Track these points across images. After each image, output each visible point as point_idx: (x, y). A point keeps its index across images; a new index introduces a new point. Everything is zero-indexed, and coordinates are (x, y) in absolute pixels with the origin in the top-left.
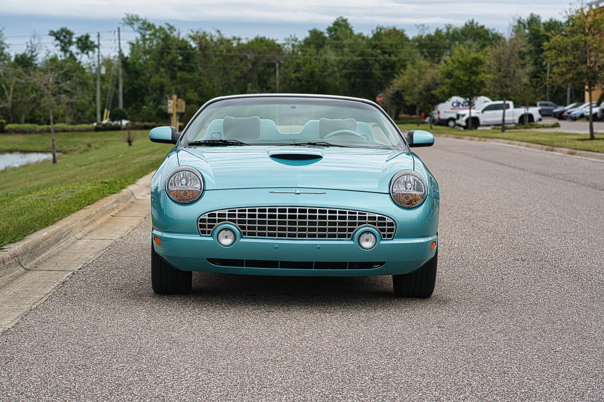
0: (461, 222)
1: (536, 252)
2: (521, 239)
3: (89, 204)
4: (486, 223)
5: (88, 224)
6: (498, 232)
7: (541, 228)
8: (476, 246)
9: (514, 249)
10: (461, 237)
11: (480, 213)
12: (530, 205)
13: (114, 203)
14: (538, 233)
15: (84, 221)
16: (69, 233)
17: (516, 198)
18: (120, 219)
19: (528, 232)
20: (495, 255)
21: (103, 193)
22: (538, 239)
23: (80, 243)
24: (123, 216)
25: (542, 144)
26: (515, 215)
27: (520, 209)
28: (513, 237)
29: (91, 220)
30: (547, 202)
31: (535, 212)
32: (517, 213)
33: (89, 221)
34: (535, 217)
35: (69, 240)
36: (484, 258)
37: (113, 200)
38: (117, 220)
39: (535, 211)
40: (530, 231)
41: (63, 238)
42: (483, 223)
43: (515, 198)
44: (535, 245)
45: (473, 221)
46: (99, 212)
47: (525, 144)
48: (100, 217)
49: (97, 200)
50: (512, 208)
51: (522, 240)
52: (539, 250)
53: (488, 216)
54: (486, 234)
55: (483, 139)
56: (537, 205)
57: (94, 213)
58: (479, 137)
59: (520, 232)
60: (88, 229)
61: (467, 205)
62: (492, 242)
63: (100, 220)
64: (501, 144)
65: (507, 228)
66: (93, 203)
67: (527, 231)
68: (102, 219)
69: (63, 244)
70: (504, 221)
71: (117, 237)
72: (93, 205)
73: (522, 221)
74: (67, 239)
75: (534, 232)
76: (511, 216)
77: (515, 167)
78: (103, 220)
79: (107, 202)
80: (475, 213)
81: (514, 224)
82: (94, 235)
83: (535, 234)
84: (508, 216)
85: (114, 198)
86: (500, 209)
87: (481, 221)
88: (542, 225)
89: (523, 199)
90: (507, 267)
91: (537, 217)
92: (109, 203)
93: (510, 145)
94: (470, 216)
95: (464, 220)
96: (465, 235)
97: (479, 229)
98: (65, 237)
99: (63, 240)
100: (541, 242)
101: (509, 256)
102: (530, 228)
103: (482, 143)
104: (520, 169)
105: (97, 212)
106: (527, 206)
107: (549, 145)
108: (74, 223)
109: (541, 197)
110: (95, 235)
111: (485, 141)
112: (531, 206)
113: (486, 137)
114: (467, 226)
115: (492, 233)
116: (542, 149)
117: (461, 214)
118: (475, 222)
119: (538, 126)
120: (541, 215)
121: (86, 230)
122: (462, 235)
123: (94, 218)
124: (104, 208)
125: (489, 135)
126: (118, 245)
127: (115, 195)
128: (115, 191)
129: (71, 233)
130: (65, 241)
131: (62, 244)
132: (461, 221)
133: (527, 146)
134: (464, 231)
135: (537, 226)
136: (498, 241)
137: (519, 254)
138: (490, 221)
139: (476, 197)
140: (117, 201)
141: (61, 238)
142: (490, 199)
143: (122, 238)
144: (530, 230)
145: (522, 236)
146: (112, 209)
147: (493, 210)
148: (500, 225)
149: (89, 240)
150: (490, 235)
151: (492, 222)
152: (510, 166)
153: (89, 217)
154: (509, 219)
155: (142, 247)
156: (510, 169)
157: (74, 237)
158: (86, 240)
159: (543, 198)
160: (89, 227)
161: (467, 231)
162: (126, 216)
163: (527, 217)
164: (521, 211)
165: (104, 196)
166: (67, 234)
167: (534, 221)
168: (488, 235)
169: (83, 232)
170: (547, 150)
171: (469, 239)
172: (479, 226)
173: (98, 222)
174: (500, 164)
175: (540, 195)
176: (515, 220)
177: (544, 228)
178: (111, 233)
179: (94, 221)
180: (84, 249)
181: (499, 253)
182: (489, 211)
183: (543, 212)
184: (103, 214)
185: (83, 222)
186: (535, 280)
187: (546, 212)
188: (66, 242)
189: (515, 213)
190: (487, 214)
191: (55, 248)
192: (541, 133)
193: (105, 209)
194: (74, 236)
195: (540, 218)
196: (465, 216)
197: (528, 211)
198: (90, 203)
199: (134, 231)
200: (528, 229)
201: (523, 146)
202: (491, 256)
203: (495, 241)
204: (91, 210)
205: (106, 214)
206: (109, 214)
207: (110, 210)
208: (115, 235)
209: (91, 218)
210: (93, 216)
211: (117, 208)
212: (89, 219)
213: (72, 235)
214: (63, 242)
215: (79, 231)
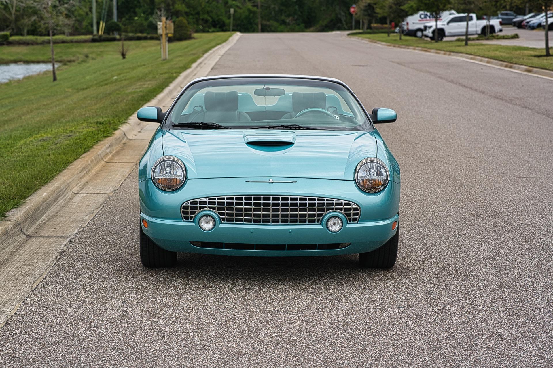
2: (478, 186)
3: (85, 152)
4: (447, 166)
5: (84, 176)
9: (471, 200)
16: (66, 189)
18: (113, 166)
20: (453, 210)
21: (98, 137)
25: (502, 60)
26: (474, 155)
27: (479, 145)
28: (471, 184)
33: (85, 172)
35: (66, 196)
37: (107, 145)
38: (110, 167)
41: (61, 196)
42: (444, 165)
46: (94, 160)
47: (486, 59)
48: (95, 165)
49: (92, 147)
50: (471, 146)
51: (479, 188)
55: (448, 53)
57: (89, 162)
58: (444, 51)
60: (84, 180)
63: (95, 168)
64: (464, 59)
65: (465, 172)
66: (88, 151)
68: (97, 167)
71: (110, 190)
72: (88, 153)
73: (480, 161)
76: (470, 156)
79: (101, 148)
81: (472, 167)
82: (89, 188)
84: (467, 155)
85: (108, 143)
86: (460, 147)
88: (497, 167)
90: (464, 225)
92: (103, 149)
93: (472, 61)
98: (63, 194)
101: (466, 210)
103: (447, 57)
104: (480, 92)
105: (92, 160)
106: (485, 141)
107: (508, 62)
108: (71, 178)
111: (450, 55)
112: (489, 142)
113: (450, 51)
115: (452, 179)
116: (501, 65)
119: (498, 37)
121: (82, 182)
123: (90, 168)
124: (98, 155)
125: (454, 49)
126: (111, 200)
127: (108, 139)
128: (109, 135)
129: (69, 188)
130: (63, 198)
131: (60, 202)
133: (488, 62)
137: (475, 208)
140: (110, 145)
141: (59, 196)
143: (115, 191)
146: (106, 154)
148: (459, 167)
149: (85, 195)
150: (449, 182)
151: (452, 164)
152: (471, 88)
153: (85, 168)
154: (468, 159)
155: (133, 203)
157: (71, 192)
158: (82, 195)
160: (85, 178)
162: (118, 163)
163: (485, 157)
164: (479, 148)
165: (98, 141)
166: (64, 191)
167: (491, 162)
168: (447, 182)
169: (79, 184)
173: (93, 172)
176: (474, 161)
178: (105, 185)
179: (89, 171)
180: (80, 207)
181: (457, 207)
184: (98, 162)
185: (79, 174)
186: (488, 242)
189: (473, 151)
191: (54, 207)
193: (100, 156)
194: (71, 190)
195: (496, 158)
197: (485, 149)
198: (86, 150)
199: (126, 182)
200: (484, 173)
201: (484, 62)
202: (449, 211)
203: (454, 190)
204: (86, 159)
205: (101, 161)
206: (104, 161)
207: (104, 156)
208: (108, 187)
209: (87, 169)
210: (89, 166)
211: (111, 152)
212: (85, 170)
213: (69, 190)
214: (61, 199)
215: (76, 184)
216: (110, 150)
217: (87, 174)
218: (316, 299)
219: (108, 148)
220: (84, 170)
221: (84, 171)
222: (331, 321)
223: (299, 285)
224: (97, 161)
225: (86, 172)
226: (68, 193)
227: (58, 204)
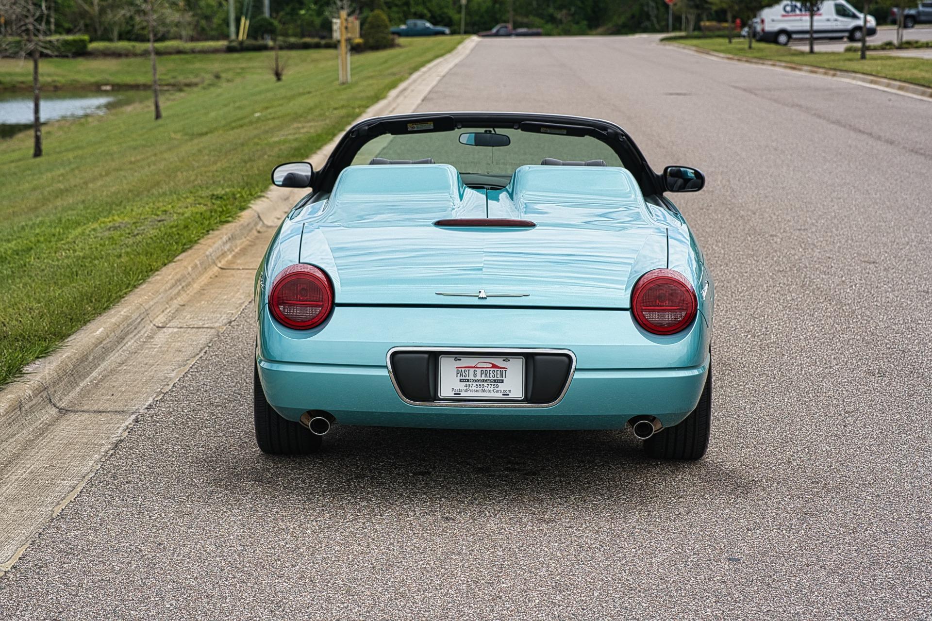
3: (184, 251)
13: (225, 243)
15: (171, 290)
16: (142, 320)
18: (233, 275)
21: (209, 224)
23: (161, 338)
24: (239, 269)
29: (184, 284)
33: (180, 287)
35: (142, 332)
37: (225, 238)
38: (228, 277)
41: (132, 332)
46: (199, 265)
48: (201, 274)
49: (198, 241)
57: (190, 269)
60: (175, 303)
63: (200, 280)
66: (190, 248)
68: (203, 278)
69: (131, 343)
71: (221, 321)
72: (190, 252)
74: (139, 332)
79: (214, 243)
82: (185, 318)
85: (226, 234)
92: (216, 245)
98: (135, 328)
99: (131, 336)
103: (829, 80)
105: (195, 266)
108: (152, 298)
110: (187, 317)
111: (836, 76)
121: (173, 306)
123: (190, 279)
124: (207, 256)
125: (841, 64)
126: (221, 341)
127: (227, 226)
129: (147, 318)
130: (135, 336)
131: (129, 343)
140: (232, 238)
141: (127, 334)
143: (230, 323)
146: (223, 254)
149: (176, 330)
153: (180, 280)
157: (152, 325)
158: (170, 330)
160: (179, 299)
162: (243, 269)
165: (210, 230)
166: (139, 323)
169: (168, 310)
173: (196, 286)
178: (214, 312)
179: (188, 285)
180: (163, 354)
184: (205, 269)
185: (169, 291)
188: (137, 337)
191: (116, 355)
193: (210, 257)
194: (151, 322)
198: (185, 247)
204: (185, 263)
205: (212, 266)
206: (217, 266)
207: (218, 258)
208: (219, 315)
209: (184, 281)
210: (187, 275)
211: (231, 250)
212: (180, 284)
213: (149, 322)
214: (131, 338)
215: (161, 310)
216: (231, 247)
217: (184, 290)
219: (227, 242)
220: (178, 284)
221: (178, 286)
224: (203, 267)
225: (183, 288)
226: (146, 326)
227: (124, 348)
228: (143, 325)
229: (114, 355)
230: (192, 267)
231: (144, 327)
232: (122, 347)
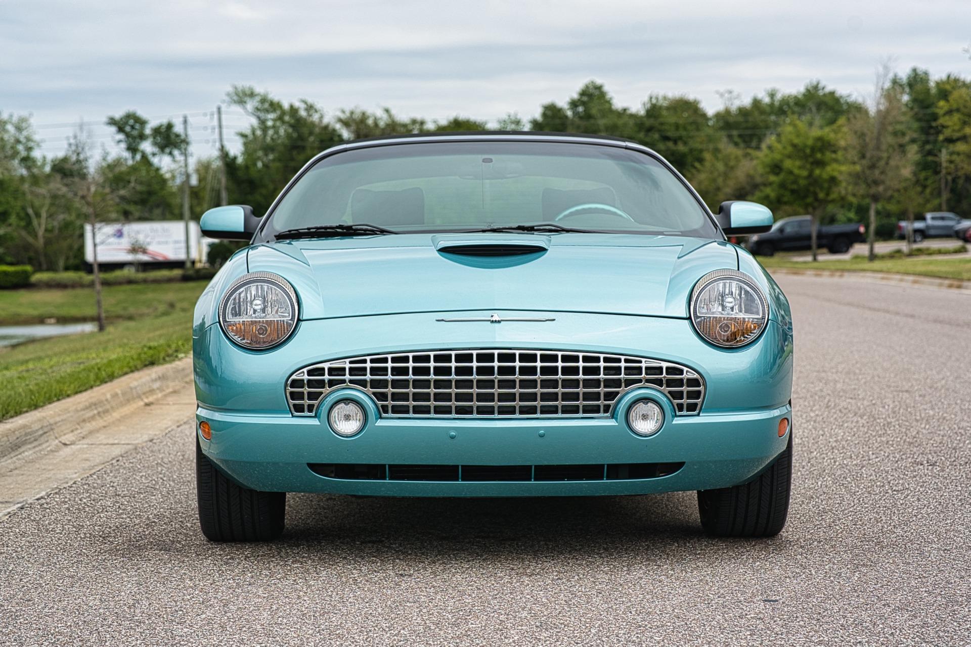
0: (805, 401)
1: (954, 449)
2: (923, 426)
3: (103, 383)
4: (853, 401)
5: (93, 418)
6: (877, 416)
7: (958, 407)
8: (836, 441)
9: (910, 444)
10: (806, 425)
11: (839, 386)
12: (931, 370)
13: (155, 380)
14: (953, 416)
15: (83, 412)
16: (45, 433)
17: (905, 360)
19: (934, 415)
20: (874, 456)
22: (955, 426)
23: (66, 452)
25: (940, 277)
26: (906, 388)
28: (907, 424)
29: (100, 409)
30: (962, 365)
31: (943, 382)
32: (910, 384)
33: (95, 412)
34: (943, 391)
35: (44, 446)
36: (855, 462)
37: (154, 376)
38: (153, 409)
39: (943, 379)
40: (939, 413)
41: (30, 443)
42: (848, 400)
43: (902, 359)
44: (950, 437)
45: (828, 398)
46: (120, 395)
47: (911, 278)
48: (122, 405)
49: (122, 376)
50: (898, 377)
51: (925, 428)
52: (961, 445)
53: (855, 389)
54: (855, 419)
55: (838, 274)
56: (945, 369)
57: (109, 396)
58: (829, 269)
59: (918, 414)
60: (91, 426)
61: (815, 374)
62: (867, 433)
63: (122, 411)
64: (869, 280)
65: (893, 408)
66: (112, 381)
67: (931, 413)
69: (28, 453)
70: (885, 397)
71: (141, 439)
72: (109, 384)
73: (920, 396)
74: (40, 445)
75: (945, 415)
76: (898, 389)
77: (897, 313)
78: (126, 410)
79: (140, 378)
80: (832, 384)
81: (905, 402)
82: (98, 437)
83: (948, 418)
84: (892, 389)
85: (156, 373)
86: (876, 379)
87: (843, 398)
88: (959, 402)
89: (917, 361)
90: (902, 476)
91: (948, 389)
92: (143, 380)
93: (884, 282)
94: (821, 390)
95: (812, 396)
96: (815, 422)
97: (840, 411)
98: (36, 440)
99: (29, 446)
100: (962, 431)
101: (904, 457)
102: (936, 408)
103: (836, 279)
104: (907, 316)
105: (115, 395)
107: (954, 278)
108: (59, 415)
109: (950, 357)
110: (101, 437)
111: (841, 276)
112: (934, 372)
113: (843, 270)
114: (817, 407)
115: (865, 417)
116: (941, 285)
117: (804, 388)
118: (832, 400)
119: (930, 252)
120: (955, 387)
121: (86, 428)
122: (807, 421)
123: (108, 407)
124: (131, 389)
125: (848, 266)
126: (138, 453)
127: (160, 367)
129: (51, 433)
130: (34, 447)
131: (26, 453)
132: (806, 398)
133: (915, 282)
134: (812, 414)
135: (949, 404)
136: (878, 431)
137: (922, 454)
138: (860, 397)
139: (831, 360)
140: (163, 378)
141: (25, 443)
142: (857, 363)
143: (152, 440)
144: (937, 410)
145: (924, 421)
146: (151, 391)
147: (863, 380)
148: (879, 402)
149: (85, 446)
150: (861, 421)
151: (863, 399)
152: (888, 311)
153: (95, 404)
154: (895, 393)
156: (888, 316)
157: (57, 441)
158: (79, 446)
159: (953, 359)
160: (93, 422)
161: (817, 415)
163: (929, 390)
164: (916, 380)
166: (41, 435)
168: (857, 422)
169: (79, 431)
170: (950, 286)
171: (822, 429)
172: (840, 407)
173: (116, 415)
174: (870, 309)
175: (948, 354)
176: (906, 395)
177: (963, 407)
178: (133, 434)
179: (106, 411)
180: (67, 462)
181: (883, 453)
182: (856, 382)
183: (958, 381)
184: (128, 400)
185: (81, 413)
186: (961, 500)
187: (962, 381)
188: (37, 449)
189: (904, 383)
190: (853, 387)
191: (9, 461)
192: (936, 261)
193: (134, 391)
194: (56, 438)
195: (953, 391)
196: (813, 390)
197: (928, 381)
198: (105, 380)
199: (179, 429)
200: (933, 409)
201: (907, 281)
202: (867, 458)
203: (873, 431)
204: (102, 391)
205: (136, 401)
206: (142, 401)
207: (144, 393)
208: (139, 436)
209: (101, 407)
210: (106, 403)
211: (161, 389)
212: (96, 409)
213: (53, 437)
214: (30, 449)
215: (71, 429)
216: (160, 385)
218: (566, 590)
220: (93, 407)
221: (92, 410)
222: (601, 625)
223: (528, 568)
224: (126, 398)
225: (99, 413)
226: (50, 441)
227: (19, 456)
228: (46, 439)
229: (6, 460)
230: (111, 395)
231: (47, 441)
232: (17, 455)
